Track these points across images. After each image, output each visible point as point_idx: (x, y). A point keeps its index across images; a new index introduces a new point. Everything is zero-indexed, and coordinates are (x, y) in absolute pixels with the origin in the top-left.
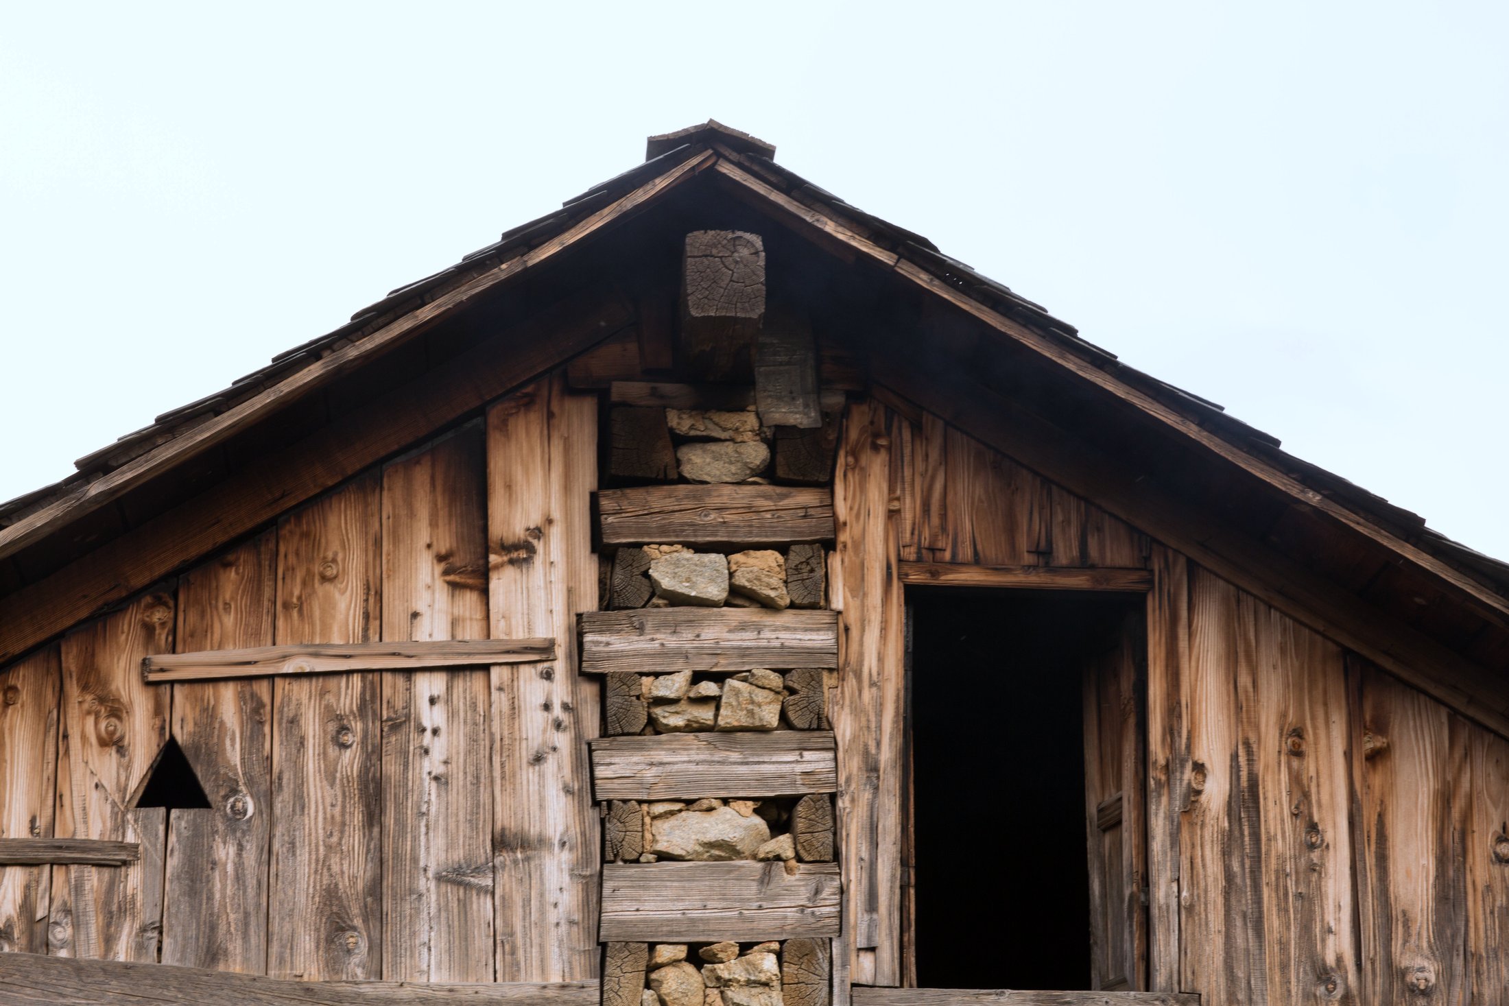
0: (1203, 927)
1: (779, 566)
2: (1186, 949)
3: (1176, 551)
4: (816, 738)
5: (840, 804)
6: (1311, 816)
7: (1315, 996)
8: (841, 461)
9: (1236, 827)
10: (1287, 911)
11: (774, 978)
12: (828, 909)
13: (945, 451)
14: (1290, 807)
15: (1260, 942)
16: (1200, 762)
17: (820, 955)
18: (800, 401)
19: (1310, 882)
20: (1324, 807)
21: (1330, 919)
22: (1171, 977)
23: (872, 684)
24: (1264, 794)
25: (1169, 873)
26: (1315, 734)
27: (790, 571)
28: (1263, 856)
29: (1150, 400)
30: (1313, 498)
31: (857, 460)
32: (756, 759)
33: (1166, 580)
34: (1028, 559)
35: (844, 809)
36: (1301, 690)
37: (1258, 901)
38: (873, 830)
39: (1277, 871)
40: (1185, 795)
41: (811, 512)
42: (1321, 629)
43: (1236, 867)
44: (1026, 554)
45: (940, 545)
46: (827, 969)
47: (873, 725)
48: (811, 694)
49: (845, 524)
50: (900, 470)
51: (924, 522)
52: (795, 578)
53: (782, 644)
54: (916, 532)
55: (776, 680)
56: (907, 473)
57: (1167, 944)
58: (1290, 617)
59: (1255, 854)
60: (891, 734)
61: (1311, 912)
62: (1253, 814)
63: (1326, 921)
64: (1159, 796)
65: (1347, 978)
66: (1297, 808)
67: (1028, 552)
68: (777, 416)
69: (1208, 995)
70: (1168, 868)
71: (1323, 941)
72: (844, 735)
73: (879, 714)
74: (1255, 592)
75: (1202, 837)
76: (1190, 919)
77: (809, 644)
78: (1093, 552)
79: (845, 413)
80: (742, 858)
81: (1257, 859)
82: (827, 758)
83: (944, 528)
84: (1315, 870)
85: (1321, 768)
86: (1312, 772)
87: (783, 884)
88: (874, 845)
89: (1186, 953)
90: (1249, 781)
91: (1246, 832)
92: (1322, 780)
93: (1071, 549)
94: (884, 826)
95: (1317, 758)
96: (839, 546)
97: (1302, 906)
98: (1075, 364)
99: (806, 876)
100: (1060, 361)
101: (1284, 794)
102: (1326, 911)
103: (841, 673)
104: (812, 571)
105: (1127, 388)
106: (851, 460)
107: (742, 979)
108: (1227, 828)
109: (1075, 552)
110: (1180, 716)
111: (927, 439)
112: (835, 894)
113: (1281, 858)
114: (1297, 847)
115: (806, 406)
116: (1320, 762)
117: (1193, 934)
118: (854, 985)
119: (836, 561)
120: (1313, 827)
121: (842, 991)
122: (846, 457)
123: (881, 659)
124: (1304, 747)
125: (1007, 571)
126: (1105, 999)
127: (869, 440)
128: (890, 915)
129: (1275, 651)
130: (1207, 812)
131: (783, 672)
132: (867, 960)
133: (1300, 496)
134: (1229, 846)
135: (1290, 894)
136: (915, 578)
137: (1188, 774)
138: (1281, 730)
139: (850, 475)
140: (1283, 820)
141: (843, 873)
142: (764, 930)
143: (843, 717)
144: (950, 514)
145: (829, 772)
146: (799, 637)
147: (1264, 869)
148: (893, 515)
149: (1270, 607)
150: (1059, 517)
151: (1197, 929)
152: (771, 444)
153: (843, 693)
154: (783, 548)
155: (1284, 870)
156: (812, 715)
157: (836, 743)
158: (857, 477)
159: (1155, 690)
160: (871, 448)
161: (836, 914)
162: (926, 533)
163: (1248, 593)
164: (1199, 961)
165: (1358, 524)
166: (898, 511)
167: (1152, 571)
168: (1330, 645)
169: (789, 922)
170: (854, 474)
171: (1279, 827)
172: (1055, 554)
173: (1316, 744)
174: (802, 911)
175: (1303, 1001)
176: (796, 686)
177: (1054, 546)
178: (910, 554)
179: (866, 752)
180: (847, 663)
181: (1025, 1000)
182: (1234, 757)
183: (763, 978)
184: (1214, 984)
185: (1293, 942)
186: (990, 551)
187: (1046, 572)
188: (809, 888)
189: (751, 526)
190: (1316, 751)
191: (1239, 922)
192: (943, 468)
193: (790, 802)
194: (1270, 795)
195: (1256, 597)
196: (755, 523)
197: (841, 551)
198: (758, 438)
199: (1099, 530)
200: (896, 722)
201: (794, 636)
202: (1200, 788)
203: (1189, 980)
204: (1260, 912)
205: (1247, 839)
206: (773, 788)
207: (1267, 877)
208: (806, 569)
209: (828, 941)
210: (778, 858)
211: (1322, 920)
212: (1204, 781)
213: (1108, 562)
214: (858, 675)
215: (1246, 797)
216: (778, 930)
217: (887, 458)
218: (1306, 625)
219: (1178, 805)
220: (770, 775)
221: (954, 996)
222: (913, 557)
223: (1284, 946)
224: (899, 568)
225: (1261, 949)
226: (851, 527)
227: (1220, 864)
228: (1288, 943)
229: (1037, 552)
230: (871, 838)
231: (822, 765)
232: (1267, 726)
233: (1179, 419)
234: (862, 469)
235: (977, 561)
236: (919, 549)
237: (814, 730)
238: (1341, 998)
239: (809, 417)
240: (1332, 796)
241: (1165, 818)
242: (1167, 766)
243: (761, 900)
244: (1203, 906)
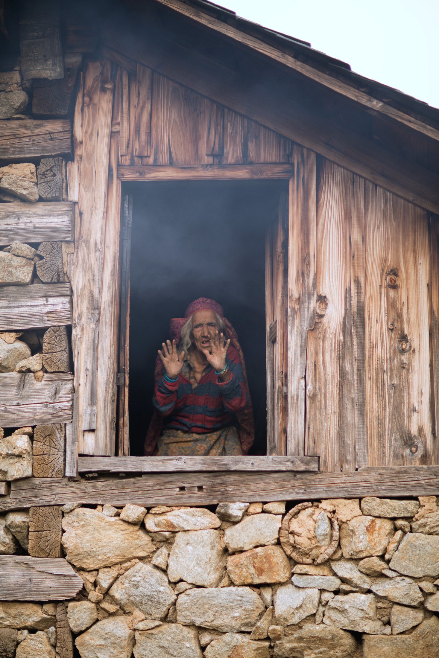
0: (323, 410)
1: (32, 173)
2: (309, 425)
3: (309, 150)
4: (57, 289)
5: (74, 332)
6: (402, 330)
7: (402, 456)
8: (79, 100)
9: (348, 339)
10: (383, 397)
11: (24, 452)
12: (64, 404)
13: (152, 89)
14: (387, 324)
15: (363, 419)
16: (323, 295)
17: (58, 435)
18: (50, 62)
19: (400, 376)
20: (412, 323)
21: (415, 401)
22: (298, 445)
23: (97, 250)
24: (369, 315)
25: (299, 373)
26: (407, 272)
27: (39, 176)
28: (367, 359)
29: (259, 42)
30: (376, 105)
31: (91, 99)
32: (17, 304)
33: (302, 170)
34: (207, 160)
35: (77, 336)
36: (397, 242)
37: (362, 390)
38: (95, 348)
39: (377, 369)
40: (311, 318)
41: (57, 135)
42: (411, 199)
43: (348, 367)
44: (205, 156)
45: (145, 154)
46: (63, 445)
47: (97, 278)
48: (53, 258)
49: (81, 143)
50: (120, 105)
51: (136, 139)
52: (43, 180)
53: (34, 226)
54: (131, 146)
55: (27, 250)
56: (125, 105)
57: (297, 422)
58: (390, 192)
59: (361, 358)
60: (109, 284)
61: (401, 397)
62: (360, 330)
63: (411, 403)
64: (294, 319)
65: (426, 443)
66: (392, 325)
67: (206, 155)
68: (34, 72)
69: (325, 457)
70: (299, 370)
71: (409, 417)
72: (77, 286)
73: (102, 270)
74: (364, 175)
75: (323, 347)
76: (313, 405)
77: (52, 225)
78: (252, 153)
79: (83, 68)
80: (9, 371)
81: (362, 361)
82: (64, 301)
83: (149, 142)
84: (404, 368)
85: (410, 296)
86: (404, 299)
87: (33, 388)
88: (96, 359)
89: (309, 428)
90: (358, 307)
91: (355, 343)
92: (411, 305)
93: (236, 152)
94: (102, 346)
95: (407, 289)
96: (77, 158)
97: (395, 393)
98: (206, 19)
99: (49, 382)
100: (195, 18)
101: (383, 315)
102: (412, 396)
103: (76, 244)
104: (54, 175)
105: (243, 34)
106: (87, 99)
107: (3, 453)
108: (342, 340)
109: (239, 154)
110: (309, 264)
111: (139, 82)
112: (69, 394)
113: (381, 361)
114: (392, 352)
115: (54, 64)
116: (410, 292)
117: (315, 415)
118: (80, 455)
119: (73, 169)
120: (404, 338)
121: (72, 459)
122: (83, 97)
123: (104, 233)
124: (398, 282)
125: (192, 168)
126: (251, 462)
127: (100, 85)
128: (105, 407)
129: (379, 216)
130: (328, 329)
131: (35, 245)
132: (90, 438)
133: (368, 104)
134: (343, 353)
135: (386, 385)
136: (129, 176)
137: (313, 303)
138: (383, 271)
139: (86, 109)
140: (382, 334)
141: (75, 379)
142: (22, 419)
143: (77, 273)
144: (154, 132)
145: (66, 311)
146: (45, 220)
147: (367, 369)
148: (113, 135)
149: (376, 186)
150: (230, 130)
151: (318, 411)
152: (30, 93)
153: (77, 257)
154: (36, 161)
155: (382, 368)
156: (53, 273)
157: (72, 291)
158: (91, 110)
159: (293, 246)
160: (100, 91)
161: (70, 407)
162: (137, 146)
163: (360, 176)
164: (319, 434)
165: (410, 121)
166: (118, 132)
167: (292, 165)
168: (418, 210)
169: (38, 413)
170: (89, 108)
171: (379, 338)
172: (225, 156)
173: (407, 279)
174: (46, 406)
175: (394, 459)
176: (42, 254)
177: (225, 150)
178: (126, 161)
179: (91, 297)
180: (80, 236)
181: (195, 463)
182: (348, 290)
183: (17, 452)
184: (330, 449)
185: (387, 419)
186: (180, 155)
187: (219, 168)
188: (51, 390)
189: (14, 147)
190: (407, 284)
191: (349, 406)
192: (150, 101)
193: (40, 332)
194: (373, 317)
195: (365, 179)
196: (17, 145)
197: (78, 161)
198: (21, 88)
199: (257, 138)
200: (113, 275)
201: (42, 220)
202: (323, 313)
203: (311, 447)
204: (364, 399)
205: (355, 347)
206: (27, 324)
207: (370, 374)
208: (50, 174)
209: (63, 425)
210: (29, 371)
211: (409, 402)
212: (326, 308)
213: (262, 159)
214: (87, 244)
215: (356, 318)
216: (31, 419)
217: (111, 97)
218: (401, 197)
219: (306, 326)
220: (26, 315)
221: (147, 461)
222: (128, 163)
223: (381, 421)
224: (118, 171)
225: (363, 424)
226: (86, 145)
227: (337, 366)
228: (384, 419)
229: (212, 155)
230: (94, 355)
231: (61, 306)
232: (372, 267)
233: (280, 54)
234: (95, 105)
235: (171, 163)
236: (132, 157)
237: (55, 283)
238: (421, 457)
239: (56, 72)
240: (418, 316)
241: (297, 335)
242: (299, 298)
243: (19, 399)
244: (323, 395)
